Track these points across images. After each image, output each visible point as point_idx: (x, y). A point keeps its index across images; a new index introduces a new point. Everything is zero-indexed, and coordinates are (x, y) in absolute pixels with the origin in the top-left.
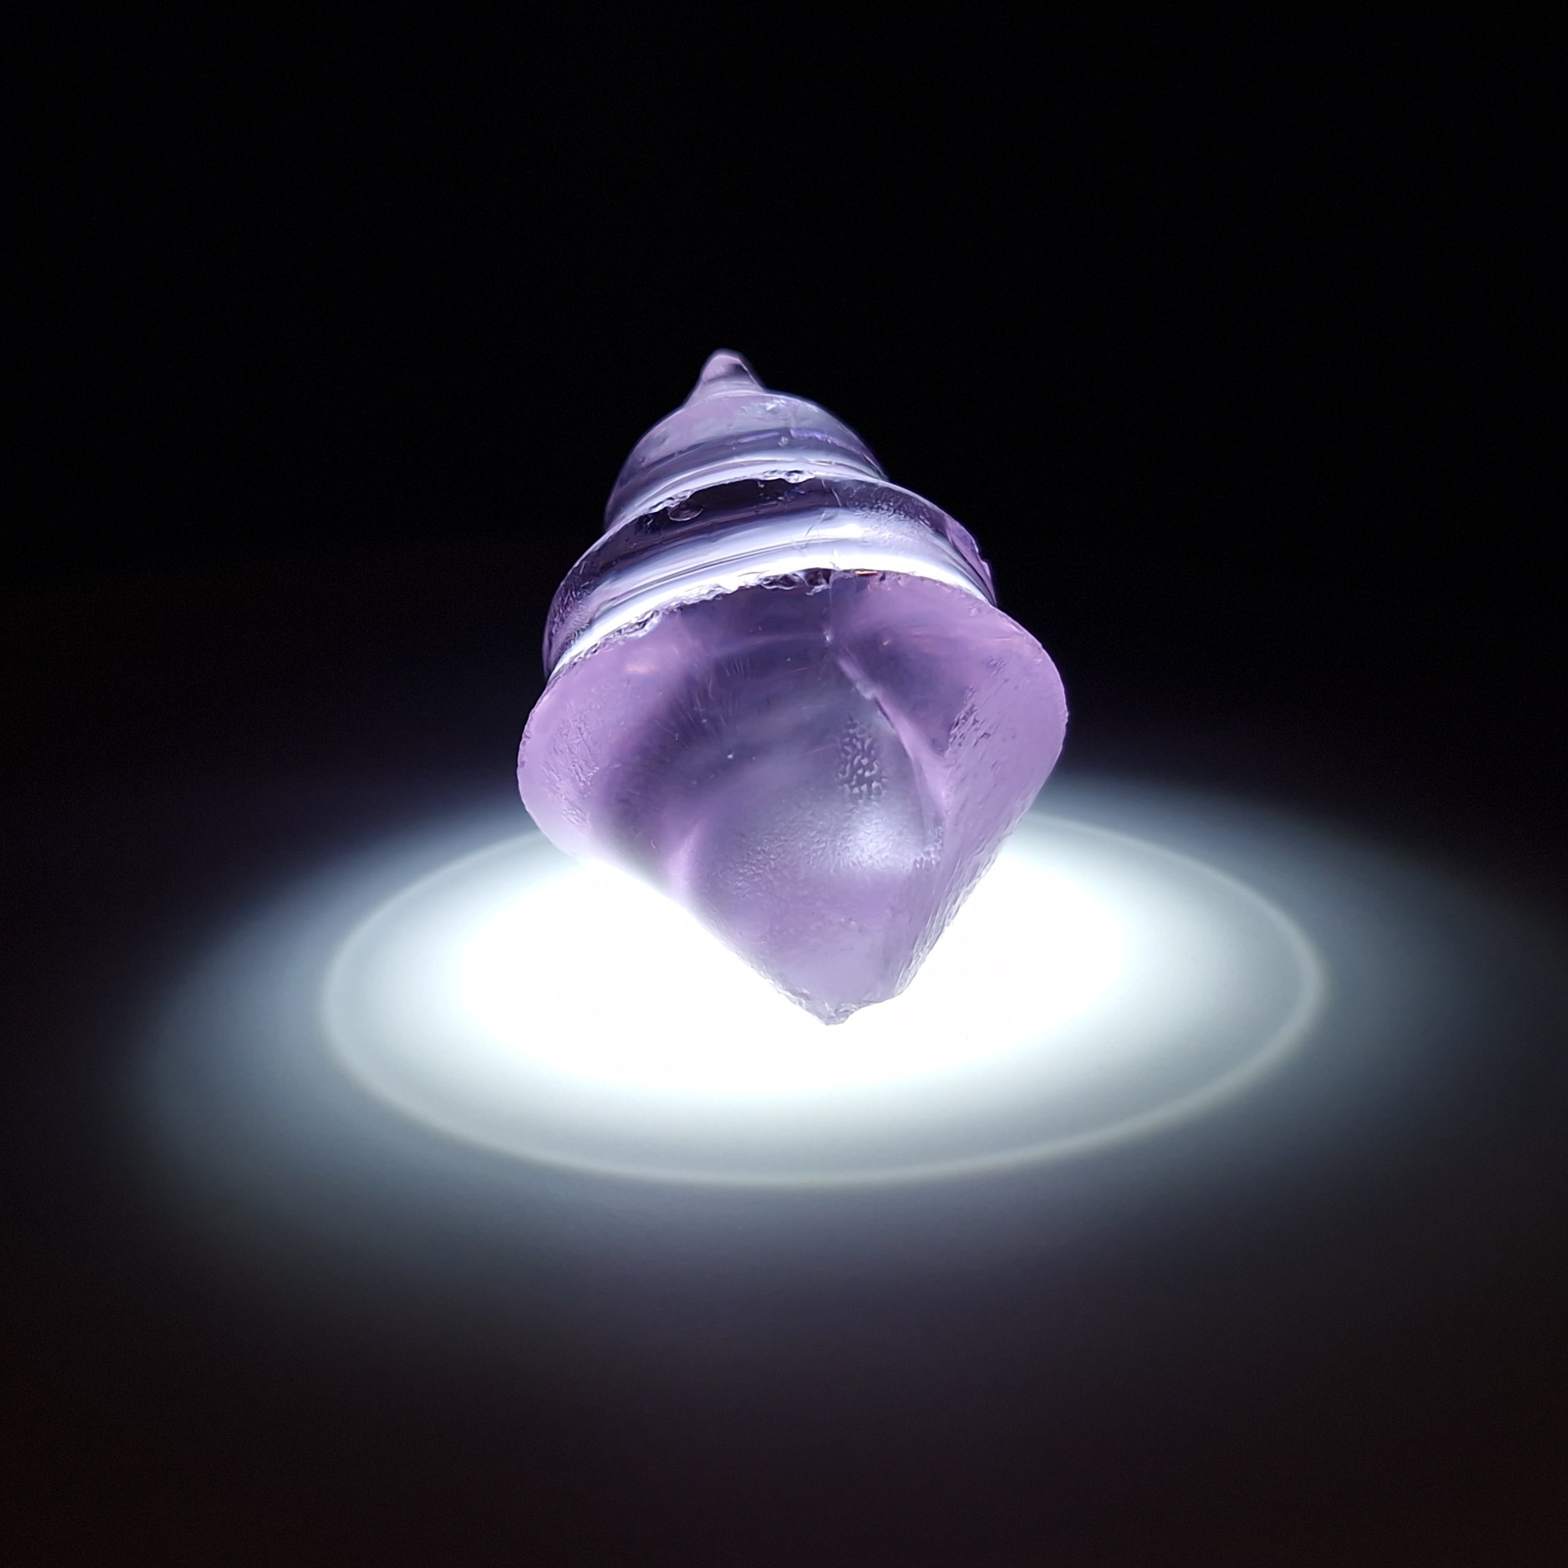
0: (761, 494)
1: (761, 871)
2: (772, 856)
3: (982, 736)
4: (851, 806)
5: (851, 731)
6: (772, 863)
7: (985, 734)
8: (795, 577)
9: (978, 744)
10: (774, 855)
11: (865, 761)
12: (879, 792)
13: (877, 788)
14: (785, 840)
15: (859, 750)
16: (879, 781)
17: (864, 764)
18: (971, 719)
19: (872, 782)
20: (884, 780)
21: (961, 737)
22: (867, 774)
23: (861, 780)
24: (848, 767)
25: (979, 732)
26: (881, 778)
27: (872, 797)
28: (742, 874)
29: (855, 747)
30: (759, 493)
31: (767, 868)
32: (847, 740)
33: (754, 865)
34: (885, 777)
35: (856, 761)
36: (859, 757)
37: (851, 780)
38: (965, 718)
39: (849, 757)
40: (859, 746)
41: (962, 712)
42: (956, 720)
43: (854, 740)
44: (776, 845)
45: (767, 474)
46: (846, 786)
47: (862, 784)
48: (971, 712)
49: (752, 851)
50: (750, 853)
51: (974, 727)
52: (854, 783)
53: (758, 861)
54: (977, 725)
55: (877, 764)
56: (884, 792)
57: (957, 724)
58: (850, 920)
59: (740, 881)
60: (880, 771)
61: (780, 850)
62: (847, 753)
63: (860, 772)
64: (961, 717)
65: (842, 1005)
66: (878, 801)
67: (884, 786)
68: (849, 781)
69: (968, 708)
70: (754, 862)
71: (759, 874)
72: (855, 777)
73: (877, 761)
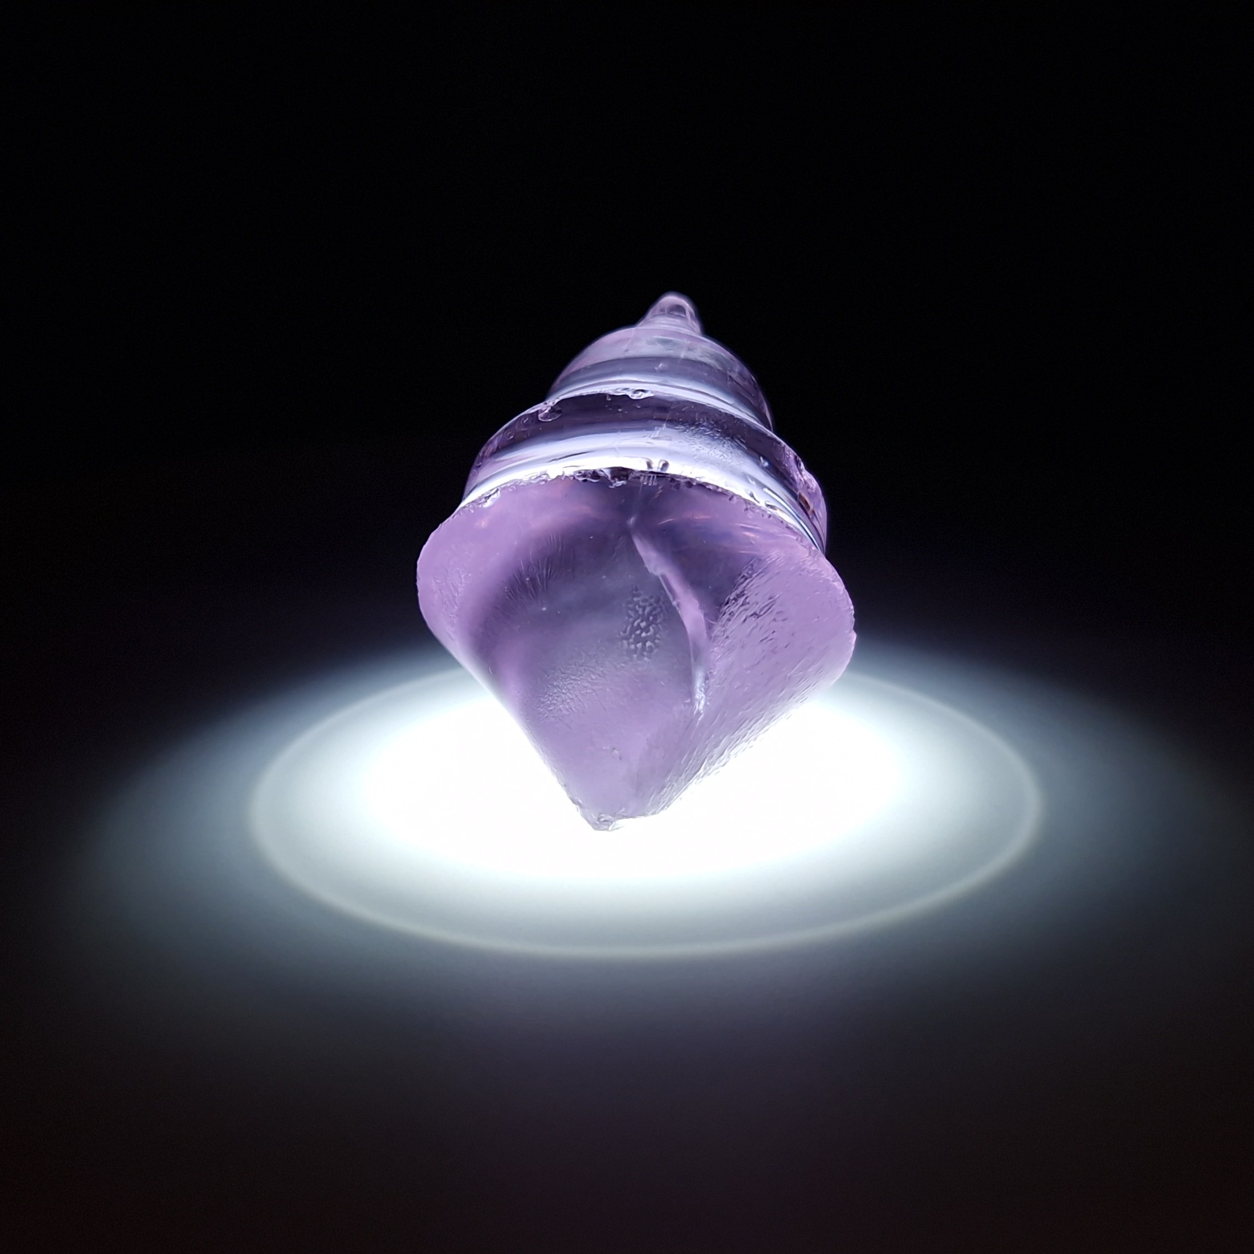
0: (607, 406)
1: (555, 702)
2: (564, 691)
3: (752, 615)
4: (627, 658)
5: (635, 599)
6: (563, 696)
7: (755, 614)
8: (601, 473)
9: (746, 622)
10: (565, 689)
11: (643, 624)
12: (651, 650)
13: (650, 647)
14: (574, 680)
15: (639, 615)
16: (653, 641)
17: (642, 627)
18: (741, 601)
19: (646, 641)
20: (657, 641)
21: (730, 614)
22: (644, 635)
23: (638, 639)
24: (629, 628)
25: (748, 611)
26: (655, 639)
27: (645, 653)
28: (543, 703)
29: (637, 612)
30: (605, 405)
31: (559, 699)
32: (631, 606)
33: (551, 696)
34: (658, 639)
35: (636, 624)
36: (639, 621)
37: (630, 637)
38: (735, 599)
39: (631, 620)
40: (640, 612)
41: (733, 594)
42: (727, 599)
43: (637, 607)
44: (568, 682)
45: (619, 390)
46: (625, 642)
47: (639, 642)
48: (742, 594)
49: (550, 685)
50: (549, 686)
51: (743, 608)
52: (631, 640)
53: (554, 693)
54: (747, 606)
55: (653, 628)
56: (656, 651)
57: (727, 603)
58: (614, 749)
59: (541, 708)
60: (655, 634)
61: (569, 687)
62: (630, 616)
63: (638, 632)
64: (732, 598)
65: (603, 815)
66: (649, 657)
67: (657, 646)
68: (627, 639)
69: (738, 591)
70: (551, 694)
71: (554, 704)
72: (633, 636)
73: (653, 625)
